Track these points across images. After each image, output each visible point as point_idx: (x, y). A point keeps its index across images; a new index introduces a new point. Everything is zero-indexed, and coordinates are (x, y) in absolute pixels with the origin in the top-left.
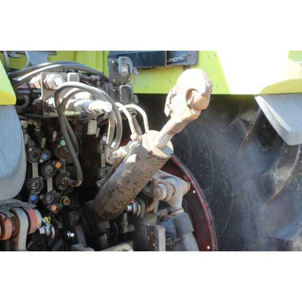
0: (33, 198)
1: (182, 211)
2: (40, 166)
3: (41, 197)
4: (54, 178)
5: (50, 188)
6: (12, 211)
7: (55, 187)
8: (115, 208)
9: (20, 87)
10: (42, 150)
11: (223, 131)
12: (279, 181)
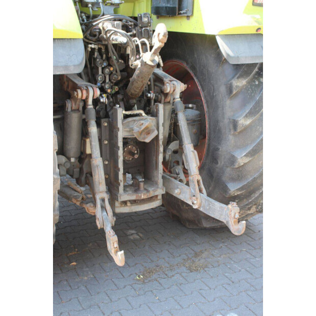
0: (99, 84)
1: (179, 99)
2: (103, 69)
3: (103, 85)
4: (110, 75)
5: (107, 80)
6: (86, 87)
7: (110, 80)
8: (135, 91)
9: (95, 28)
10: (104, 61)
11: (213, 56)
12: (237, 86)
